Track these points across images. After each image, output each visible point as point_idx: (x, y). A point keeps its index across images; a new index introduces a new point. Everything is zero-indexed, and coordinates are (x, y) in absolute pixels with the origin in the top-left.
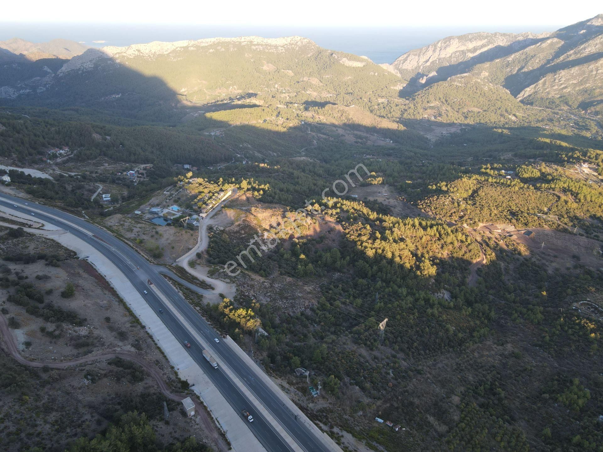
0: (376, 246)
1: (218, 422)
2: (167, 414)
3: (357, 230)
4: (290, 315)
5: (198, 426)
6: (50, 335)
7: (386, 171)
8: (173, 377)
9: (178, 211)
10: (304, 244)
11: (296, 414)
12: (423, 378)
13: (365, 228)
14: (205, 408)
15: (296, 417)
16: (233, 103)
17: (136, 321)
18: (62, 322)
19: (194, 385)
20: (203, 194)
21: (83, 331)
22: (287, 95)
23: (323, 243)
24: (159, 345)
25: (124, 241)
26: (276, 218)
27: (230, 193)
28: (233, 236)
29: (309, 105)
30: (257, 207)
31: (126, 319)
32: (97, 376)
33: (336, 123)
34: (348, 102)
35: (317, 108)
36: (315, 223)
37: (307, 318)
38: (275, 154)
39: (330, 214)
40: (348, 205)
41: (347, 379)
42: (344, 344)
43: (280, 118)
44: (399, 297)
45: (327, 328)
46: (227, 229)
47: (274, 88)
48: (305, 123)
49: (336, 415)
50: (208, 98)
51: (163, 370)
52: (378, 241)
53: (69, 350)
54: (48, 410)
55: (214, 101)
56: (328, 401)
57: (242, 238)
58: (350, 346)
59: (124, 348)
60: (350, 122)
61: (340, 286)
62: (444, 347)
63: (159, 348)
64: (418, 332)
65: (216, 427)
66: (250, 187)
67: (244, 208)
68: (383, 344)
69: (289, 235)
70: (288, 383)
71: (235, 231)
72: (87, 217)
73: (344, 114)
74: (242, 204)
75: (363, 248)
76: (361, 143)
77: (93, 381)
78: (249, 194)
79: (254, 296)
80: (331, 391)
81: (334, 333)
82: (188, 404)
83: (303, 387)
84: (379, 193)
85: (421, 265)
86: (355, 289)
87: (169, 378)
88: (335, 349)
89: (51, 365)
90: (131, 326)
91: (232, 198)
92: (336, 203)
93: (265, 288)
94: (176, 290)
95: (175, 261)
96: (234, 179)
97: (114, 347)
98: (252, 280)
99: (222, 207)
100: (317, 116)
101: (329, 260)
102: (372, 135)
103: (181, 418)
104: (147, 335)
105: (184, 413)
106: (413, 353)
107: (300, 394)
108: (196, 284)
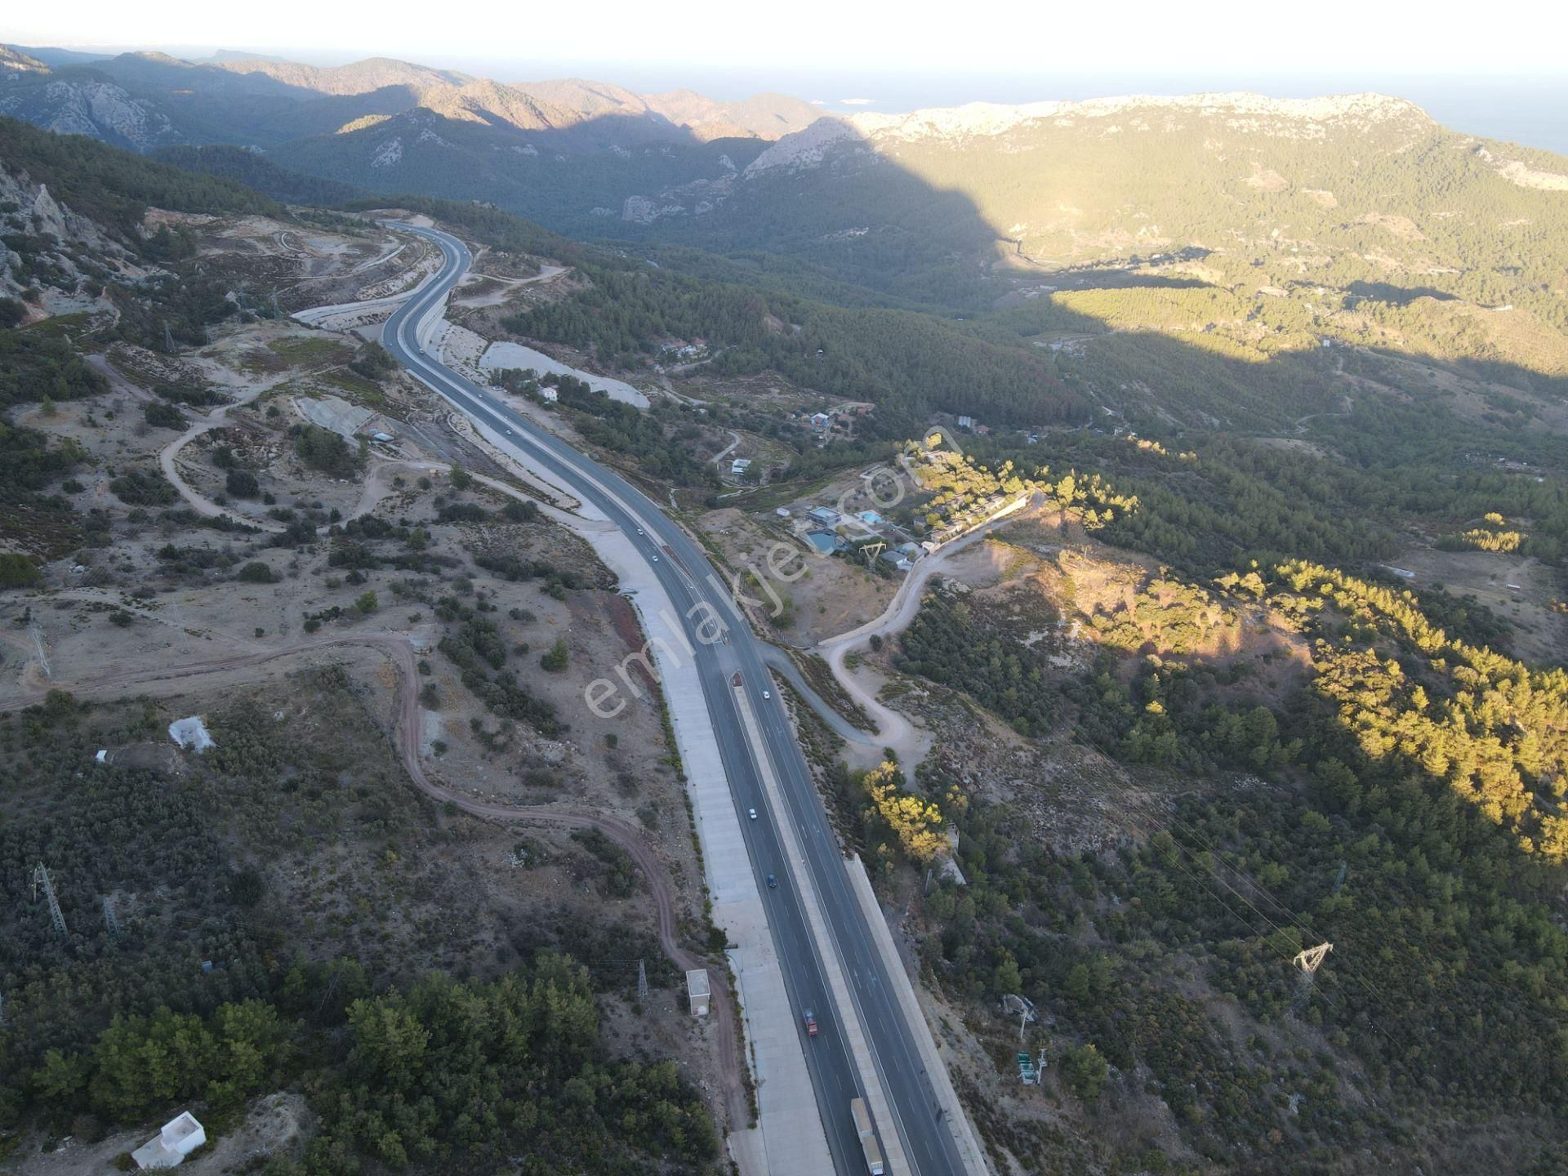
0: (1401, 729)
1: (752, 1052)
2: (644, 989)
3: (1354, 671)
4: (1052, 852)
5: (704, 1045)
6: (487, 740)
7: (1546, 517)
8: (697, 913)
9: (876, 526)
10: (1177, 675)
11: (944, 1106)
12: (1402, 1157)
13: (1384, 670)
14: (736, 1009)
15: (940, 1114)
16: (1135, 272)
17: (672, 761)
18: (520, 719)
19: (736, 947)
20: (950, 495)
21: (553, 751)
22: (1300, 260)
23: (1237, 685)
24: (698, 830)
25: (720, 573)
26: (1119, 588)
27: (1020, 503)
28: (987, 612)
29: (1358, 293)
30: (1080, 552)
31: (655, 750)
32: (540, 856)
33: (1436, 353)
34: (1498, 296)
35: (1384, 303)
36: (1229, 625)
37: (1099, 872)
38: (1216, 422)
39: (1288, 608)
40: (1358, 594)
41: (1141, 1072)
42: (1180, 974)
43: (1258, 325)
44: (1427, 897)
45: (1145, 916)
46: (977, 593)
47: (1268, 238)
48: (1333, 345)
49: (1068, 1153)
50: (1075, 252)
51: (681, 888)
52: (1411, 717)
53: (511, 785)
54: (421, 894)
55: (1088, 262)
56: (1058, 1107)
57: (1010, 624)
58: (1195, 987)
59: (619, 812)
60: (1486, 355)
61: (1240, 813)
62: (1523, 1091)
63: (694, 837)
64: (1441, 1018)
65: (743, 1062)
66: (1082, 495)
67: (1043, 549)
68: (1303, 1014)
69: (1142, 642)
70: (966, 1022)
71: (998, 600)
72: (674, 504)
73: (1469, 331)
74: (1043, 537)
75: (1356, 726)
76: (1506, 423)
77: (529, 864)
78: (1073, 515)
79: (974, 776)
80: (1080, 1087)
81: (1163, 937)
82: (698, 982)
83: (1002, 1047)
84: (1493, 577)
85: (1546, 821)
86: (1286, 833)
87: (687, 912)
88: (1142, 979)
89: (462, 804)
90: (657, 770)
91: (1022, 518)
92: (1318, 583)
93: (1016, 764)
94: (787, 713)
95: (816, 644)
96: (1045, 470)
97: (602, 805)
98: (987, 734)
99: (988, 536)
100: (1378, 329)
101: (1237, 735)
102: (1552, 401)
103: (673, 1012)
104: (681, 800)
105: (684, 1003)
106: (1396, 1073)
107: (988, 1061)
108: (841, 710)
